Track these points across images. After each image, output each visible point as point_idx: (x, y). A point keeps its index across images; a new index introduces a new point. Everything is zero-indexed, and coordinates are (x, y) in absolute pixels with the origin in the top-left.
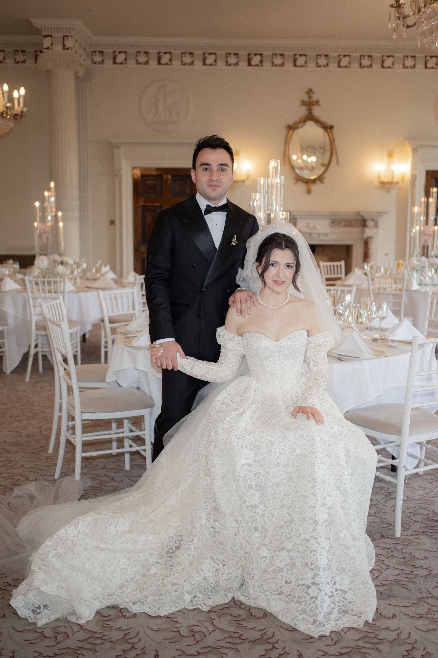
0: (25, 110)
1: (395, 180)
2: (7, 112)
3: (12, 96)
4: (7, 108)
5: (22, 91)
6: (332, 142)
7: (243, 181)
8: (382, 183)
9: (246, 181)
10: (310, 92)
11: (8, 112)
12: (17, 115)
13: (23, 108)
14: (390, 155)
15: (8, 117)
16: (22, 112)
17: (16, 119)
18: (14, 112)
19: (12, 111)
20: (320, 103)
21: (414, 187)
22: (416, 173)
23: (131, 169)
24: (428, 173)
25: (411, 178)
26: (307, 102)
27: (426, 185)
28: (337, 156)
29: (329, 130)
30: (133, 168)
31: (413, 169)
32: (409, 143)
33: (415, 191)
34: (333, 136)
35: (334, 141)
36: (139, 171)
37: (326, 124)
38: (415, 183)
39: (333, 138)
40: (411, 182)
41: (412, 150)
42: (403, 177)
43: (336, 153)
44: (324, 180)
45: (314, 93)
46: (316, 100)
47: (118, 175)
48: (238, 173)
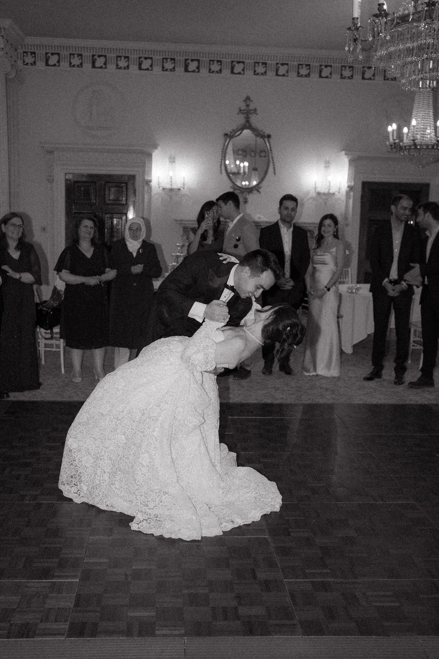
1: (331, 192)
6: (269, 151)
7: (179, 189)
8: (319, 194)
9: (182, 189)
14: (327, 165)
20: (258, 112)
21: (350, 198)
22: (353, 184)
23: (63, 175)
24: (365, 184)
25: (348, 189)
26: (244, 110)
27: (362, 197)
28: (274, 165)
29: (266, 139)
30: (66, 174)
31: (349, 180)
32: (346, 154)
33: (351, 201)
34: (270, 145)
35: (271, 150)
36: (70, 177)
37: (264, 133)
38: (352, 194)
39: (270, 148)
40: (348, 193)
41: (350, 160)
42: (340, 187)
43: (273, 163)
44: (260, 190)
45: (252, 101)
46: (253, 108)
47: (51, 180)
48: (174, 181)
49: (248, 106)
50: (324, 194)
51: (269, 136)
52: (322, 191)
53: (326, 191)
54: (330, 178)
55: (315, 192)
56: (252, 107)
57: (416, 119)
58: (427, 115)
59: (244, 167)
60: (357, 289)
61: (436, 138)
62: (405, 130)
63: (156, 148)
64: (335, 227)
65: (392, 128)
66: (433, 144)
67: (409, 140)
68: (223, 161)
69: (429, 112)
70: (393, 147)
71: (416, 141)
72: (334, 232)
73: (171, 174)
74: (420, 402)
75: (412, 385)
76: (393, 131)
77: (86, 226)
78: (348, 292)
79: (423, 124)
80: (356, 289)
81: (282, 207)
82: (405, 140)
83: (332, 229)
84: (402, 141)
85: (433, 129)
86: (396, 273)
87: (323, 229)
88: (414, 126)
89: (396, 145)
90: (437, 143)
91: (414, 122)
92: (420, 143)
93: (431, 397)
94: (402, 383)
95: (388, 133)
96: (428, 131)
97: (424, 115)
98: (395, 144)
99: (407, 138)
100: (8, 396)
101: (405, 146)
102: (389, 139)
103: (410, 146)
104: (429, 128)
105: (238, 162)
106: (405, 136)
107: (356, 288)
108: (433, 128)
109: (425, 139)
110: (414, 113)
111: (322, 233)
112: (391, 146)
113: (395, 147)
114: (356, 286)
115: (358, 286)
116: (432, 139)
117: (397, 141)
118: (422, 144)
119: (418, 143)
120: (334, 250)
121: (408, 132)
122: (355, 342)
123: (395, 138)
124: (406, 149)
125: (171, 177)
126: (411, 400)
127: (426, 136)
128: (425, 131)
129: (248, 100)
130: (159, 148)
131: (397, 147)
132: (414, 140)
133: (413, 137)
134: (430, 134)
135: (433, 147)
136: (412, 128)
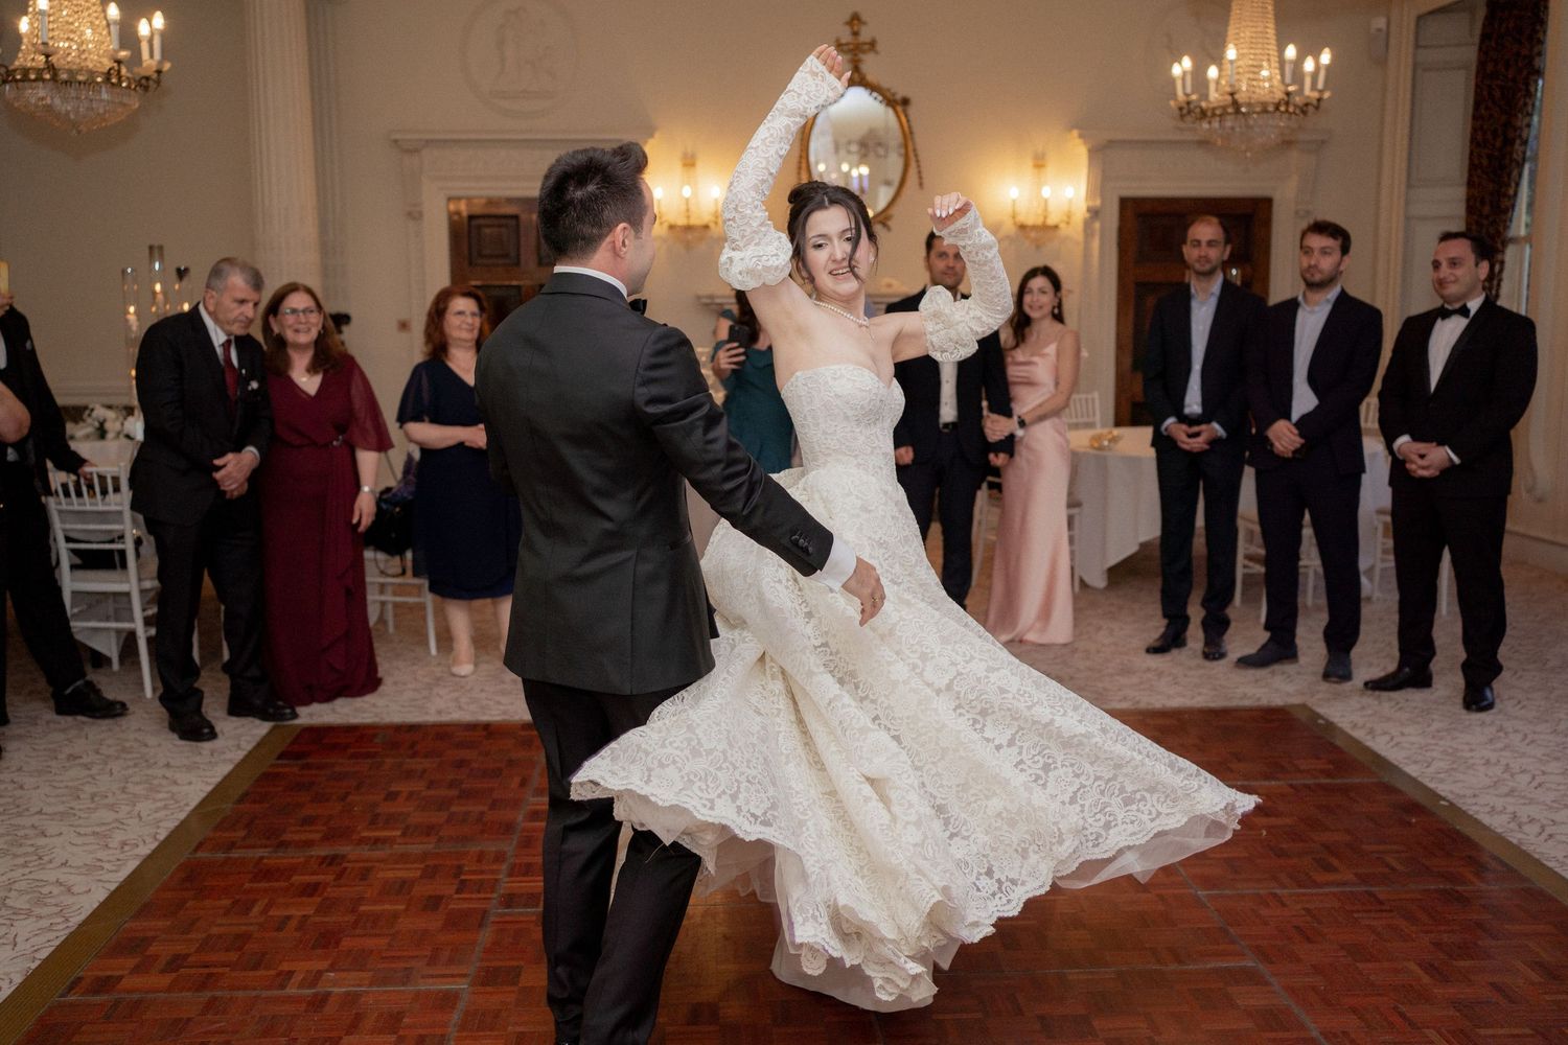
0: (167, 66)
1: (1051, 221)
2: (119, 71)
3: (135, 32)
4: (119, 62)
5: (159, 20)
6: (908, 135)
7: (706, 227)
8: (1022, 227)
9: (712, 225)
10: (855, 20)
11: (124, 71)
12: (147, 78)
13: (160, 62)
14: (1039, 163)
15: (124, 85)
16: (159, 72)
17: (146, 88)
18: (142, 72)
19: (136, 70)
20: (879, 47)
21: (1092, 235)
22: (1098, 202)
23: (443, 203)
24: (1125, 203)
25: (1088, 215)
26: (847, 44)
27: (1121, 230)
28: (919, 166)
29: (899, 109)
30: (450, 199)
31: (1090, 194)
32: (1081, 136)
33: (1096, 244)
34: (908, 121)
35: (911, 133)
36: (463, 207)
37: (894, 95)
38: (1097, 225)
39: (910, 127)
40: (1087, 224)
41: (1090, 151)
42: (1069, 212)
43: (917, 161)
44: (890, 223)
45: (864, 23)
46: (868, 40)
47: (415, 215)
48: (693, 208)
49: (856, 34)
50: (1034, 228)
51: (905, 102)
52: (1030, 221)
53: (1039, 221)
54: (1046, 192)
55: (1015, 223)
56: (866, 35)
57: (1236, 45)
58: (1261, 35)
59: (860, 176)
60: (1114, 440)
61: (1282, 88)
62: (1213, 72)
63: (652, 135)
64: (1056, 295)
65: (1182, 67)
66: (1276, 101)
67: (1222, 95)
68: (804, 161)
69: (1267, 27)
70: (1185, 111)
71: (1236, 96)
72: (1054, 308)
73: (687, 192)
74: (1264, 702)
75: (1245, 662)
76: (1185, 73)
77: (460, 313)
78: (1092, 447)
79: (1252, 57)
80: (1110, 441)
81: (933, 253)
82: (1214, 95)
83: (1047, 300)
84: (1205, 96)
85: (1275, 68)
86: (1198, 398)
87: (1027, 299)
88: (1232, 62)
89: (1192, 106)
90: (1286, 98)
91: (1231, 53)
92: (1247, 101)
93: (1290, 688)
94: (1222, 656)
95: (1172, 81)
96: (1265, 73)
97: (1254, 35)
98: (1188, 103)
99: (1217, 90)
100: (295, 716)
101: (1214, 109)
102: (1175, 94)
103: (1224, 108)
104: (1265, 64)
105: (845, 167)
106: (1212, 87)
107: (1110, 436)
108: (1277, 65)
109: (1257, 90)
110: (1231, 31)
111: (1027, 309)
112: (1181, 109)
113: (1189, 112)
114: (1110, 433)
115: (1117, 432)
116: (1275, 90)
117: (1194, 97)
118: (1253, 101)
119: (1241, 101)
120: (1051, 349)
121: (1220, 76)
122: (1113, 561)
123: (1189, 90)
124: (1214, 115)
125: (687, 200)
126: (1245, 696)
127: (1261, 84)
128: (1258, 73)
129: (856, 22)
130: (657, 135)
131: (1190, 112)
132: (1232, 94)
133: (1231, 86)
134: (1270, 79)
135: (1277, 108)
136: (1227, 66)
